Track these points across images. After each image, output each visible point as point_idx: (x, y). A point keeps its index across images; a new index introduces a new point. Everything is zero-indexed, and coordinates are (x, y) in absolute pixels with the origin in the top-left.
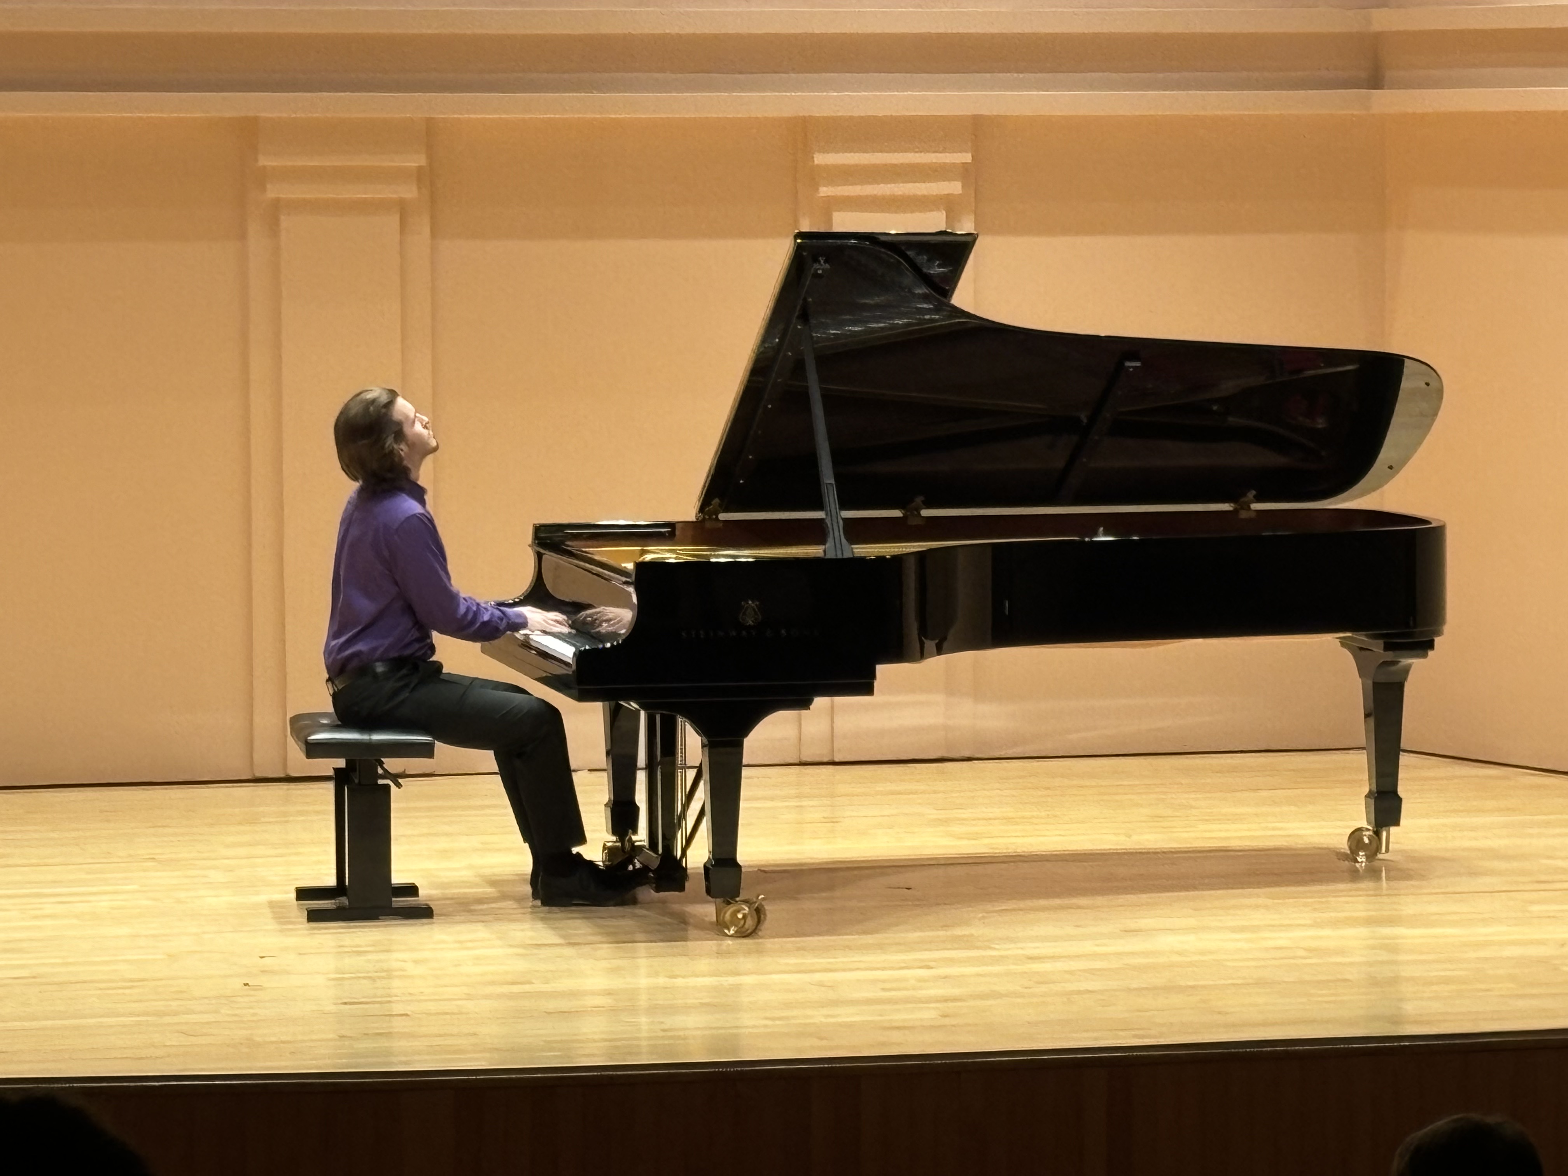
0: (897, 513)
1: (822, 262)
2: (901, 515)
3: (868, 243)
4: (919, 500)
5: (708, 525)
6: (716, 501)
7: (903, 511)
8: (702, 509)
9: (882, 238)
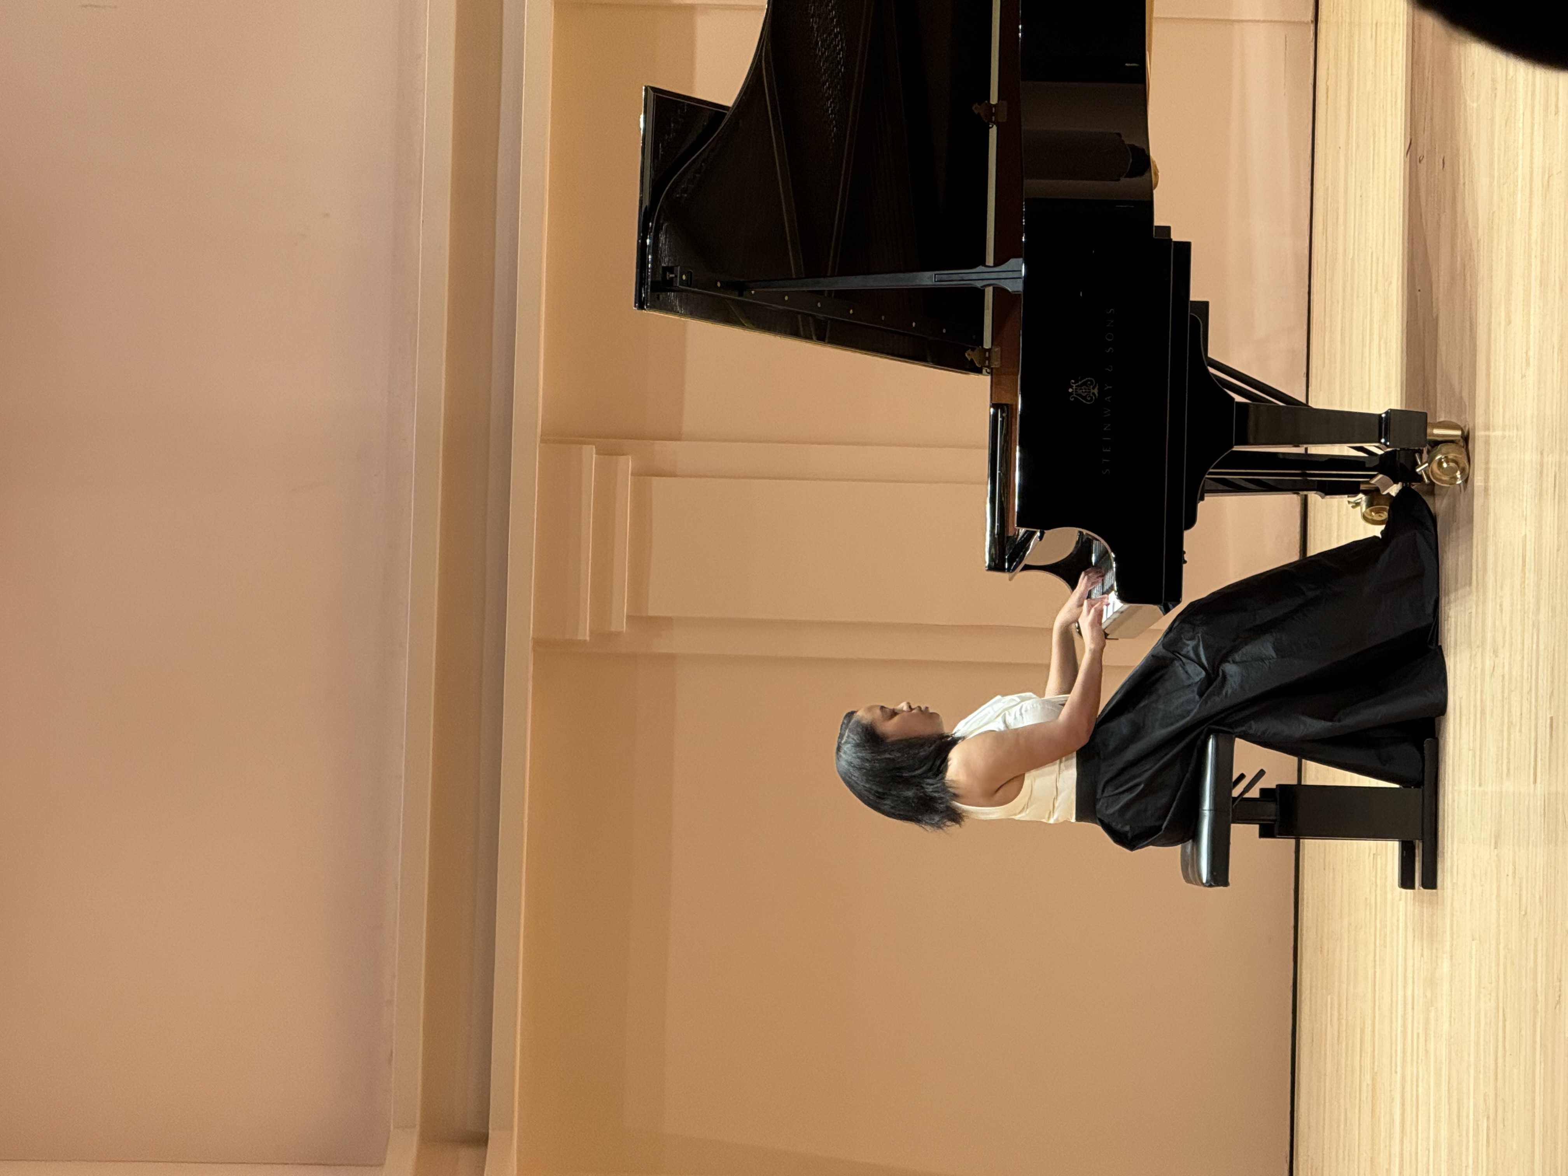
0: (993, 132)
1: (672, 276)
2: (995, 128)
3: (650, 224)
4: (977, 109)
5: (996, 364)
6: (969, 355)
7: (990, 126)
8: (979, 371)
9: (647, 203)
